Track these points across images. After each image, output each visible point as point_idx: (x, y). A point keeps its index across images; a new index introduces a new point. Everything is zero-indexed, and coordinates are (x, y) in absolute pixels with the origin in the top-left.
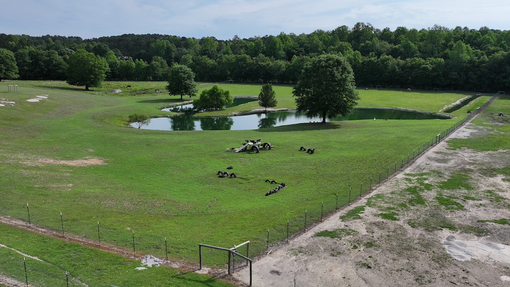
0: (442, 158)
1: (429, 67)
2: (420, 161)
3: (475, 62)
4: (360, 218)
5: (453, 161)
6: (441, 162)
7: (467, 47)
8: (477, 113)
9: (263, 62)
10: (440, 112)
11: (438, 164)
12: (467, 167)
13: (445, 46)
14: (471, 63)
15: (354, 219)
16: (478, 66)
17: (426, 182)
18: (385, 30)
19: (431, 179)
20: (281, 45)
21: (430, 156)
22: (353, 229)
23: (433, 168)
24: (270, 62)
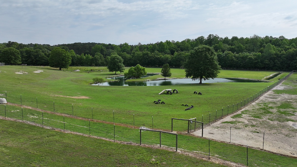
0: (273, 97)
1: (252, 57)
2: (261, 98)
3: (278, 54)
4: (242, 117)
5: (279, 98)
6: (273, 99)
7: (273, 47)
8: (284, 80)
9: (158, 55)
10: (263, 80)
11: (272, 99)
12: (288, 100)
13: (261, 46)
14: (276, 55)
15: (239, 118)
16: (280, 57)
17: (269, 106)
18: (225, 38)
19: (271, 105)
20: (167, 47)
21: (266, 96)
22: (241, 121)
23: (270, 101)
24: (162, 56)
